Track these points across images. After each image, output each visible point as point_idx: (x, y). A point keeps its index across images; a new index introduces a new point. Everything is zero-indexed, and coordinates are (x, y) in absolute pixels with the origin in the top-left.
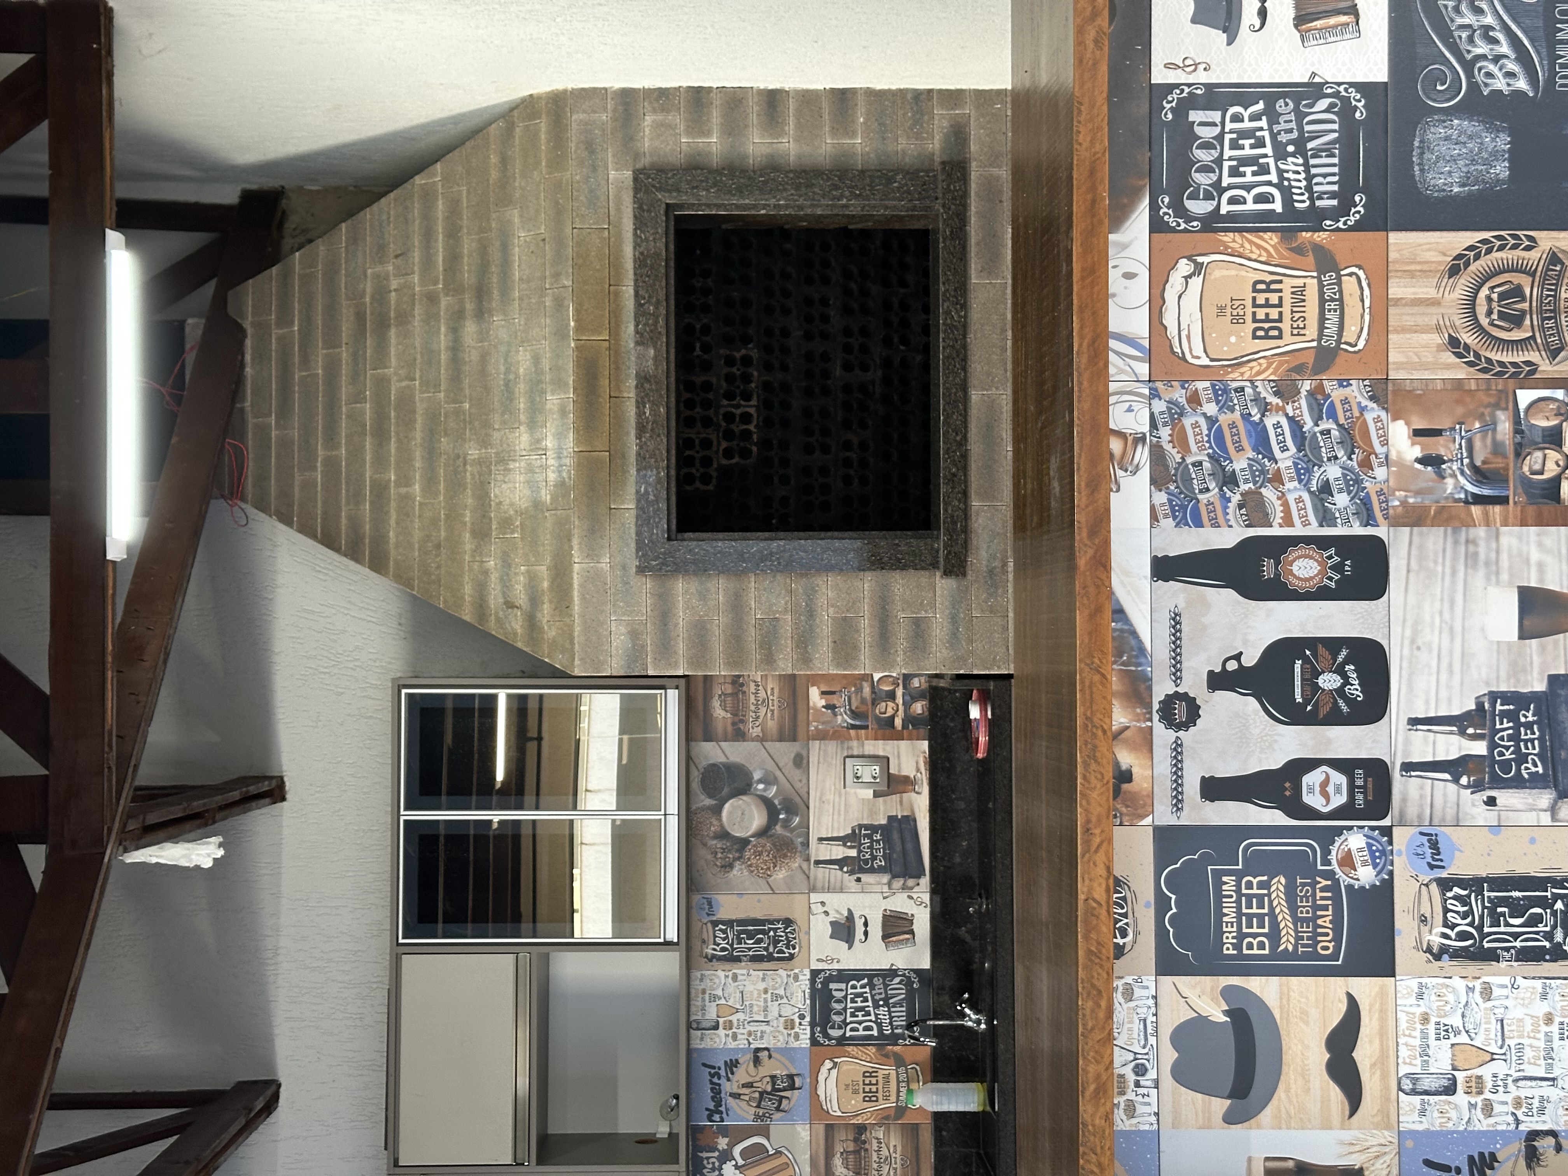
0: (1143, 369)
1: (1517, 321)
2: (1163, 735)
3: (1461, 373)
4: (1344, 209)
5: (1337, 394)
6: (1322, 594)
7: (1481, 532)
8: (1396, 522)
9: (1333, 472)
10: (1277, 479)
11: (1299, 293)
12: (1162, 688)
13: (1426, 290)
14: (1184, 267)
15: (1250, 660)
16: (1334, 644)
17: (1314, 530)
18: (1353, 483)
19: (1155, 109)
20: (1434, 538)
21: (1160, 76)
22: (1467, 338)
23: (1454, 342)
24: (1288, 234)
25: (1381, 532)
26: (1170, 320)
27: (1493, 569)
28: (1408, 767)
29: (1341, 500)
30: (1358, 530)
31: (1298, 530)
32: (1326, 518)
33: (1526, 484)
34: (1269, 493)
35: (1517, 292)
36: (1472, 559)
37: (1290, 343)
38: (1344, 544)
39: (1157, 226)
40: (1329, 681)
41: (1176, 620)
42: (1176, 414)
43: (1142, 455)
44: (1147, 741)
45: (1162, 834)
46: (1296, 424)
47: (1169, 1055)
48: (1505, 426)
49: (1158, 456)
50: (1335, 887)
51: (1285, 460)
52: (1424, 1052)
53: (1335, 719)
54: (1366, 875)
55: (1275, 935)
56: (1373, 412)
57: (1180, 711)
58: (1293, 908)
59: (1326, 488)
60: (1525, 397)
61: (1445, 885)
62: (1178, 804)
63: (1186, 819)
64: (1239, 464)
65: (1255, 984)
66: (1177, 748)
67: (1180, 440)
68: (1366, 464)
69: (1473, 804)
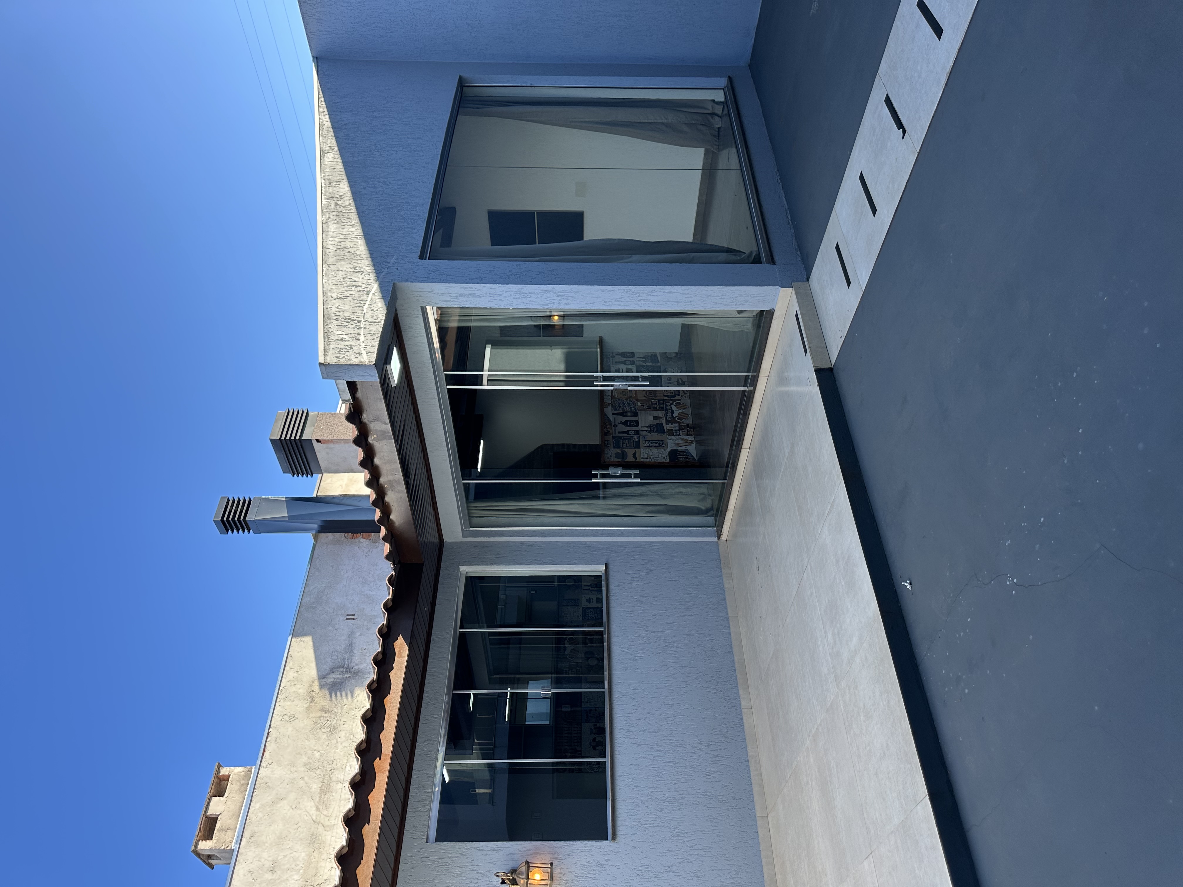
2: (613, 428)
6: (631, 416)
12: (613, 424)
16: (632, 420)
17: (630, 411)
20: (643, 412)
25: (637, 411)
27: (650, 414)
28: (641, 431)
34: (625, 408)
36: (647, 414)
38: (633, 412)
40: (632, 424)
41: (615, 418)
42: (614, 401)
43: (611, 405)
45: (613, 437)
46: (627, 403)
47: (614, 455)
50: (633, 441)
52: (644, 455)
53: (633, 427)
55: (626, 445)
56: (636, 402)
58: (628, 443)
59: (631, 407)
60: (652, 401)
61: (646, 441)
63: (616, 435)
64: (621, 406)
65: (624, 449)
66: (615, 429)
69: (649, 434)
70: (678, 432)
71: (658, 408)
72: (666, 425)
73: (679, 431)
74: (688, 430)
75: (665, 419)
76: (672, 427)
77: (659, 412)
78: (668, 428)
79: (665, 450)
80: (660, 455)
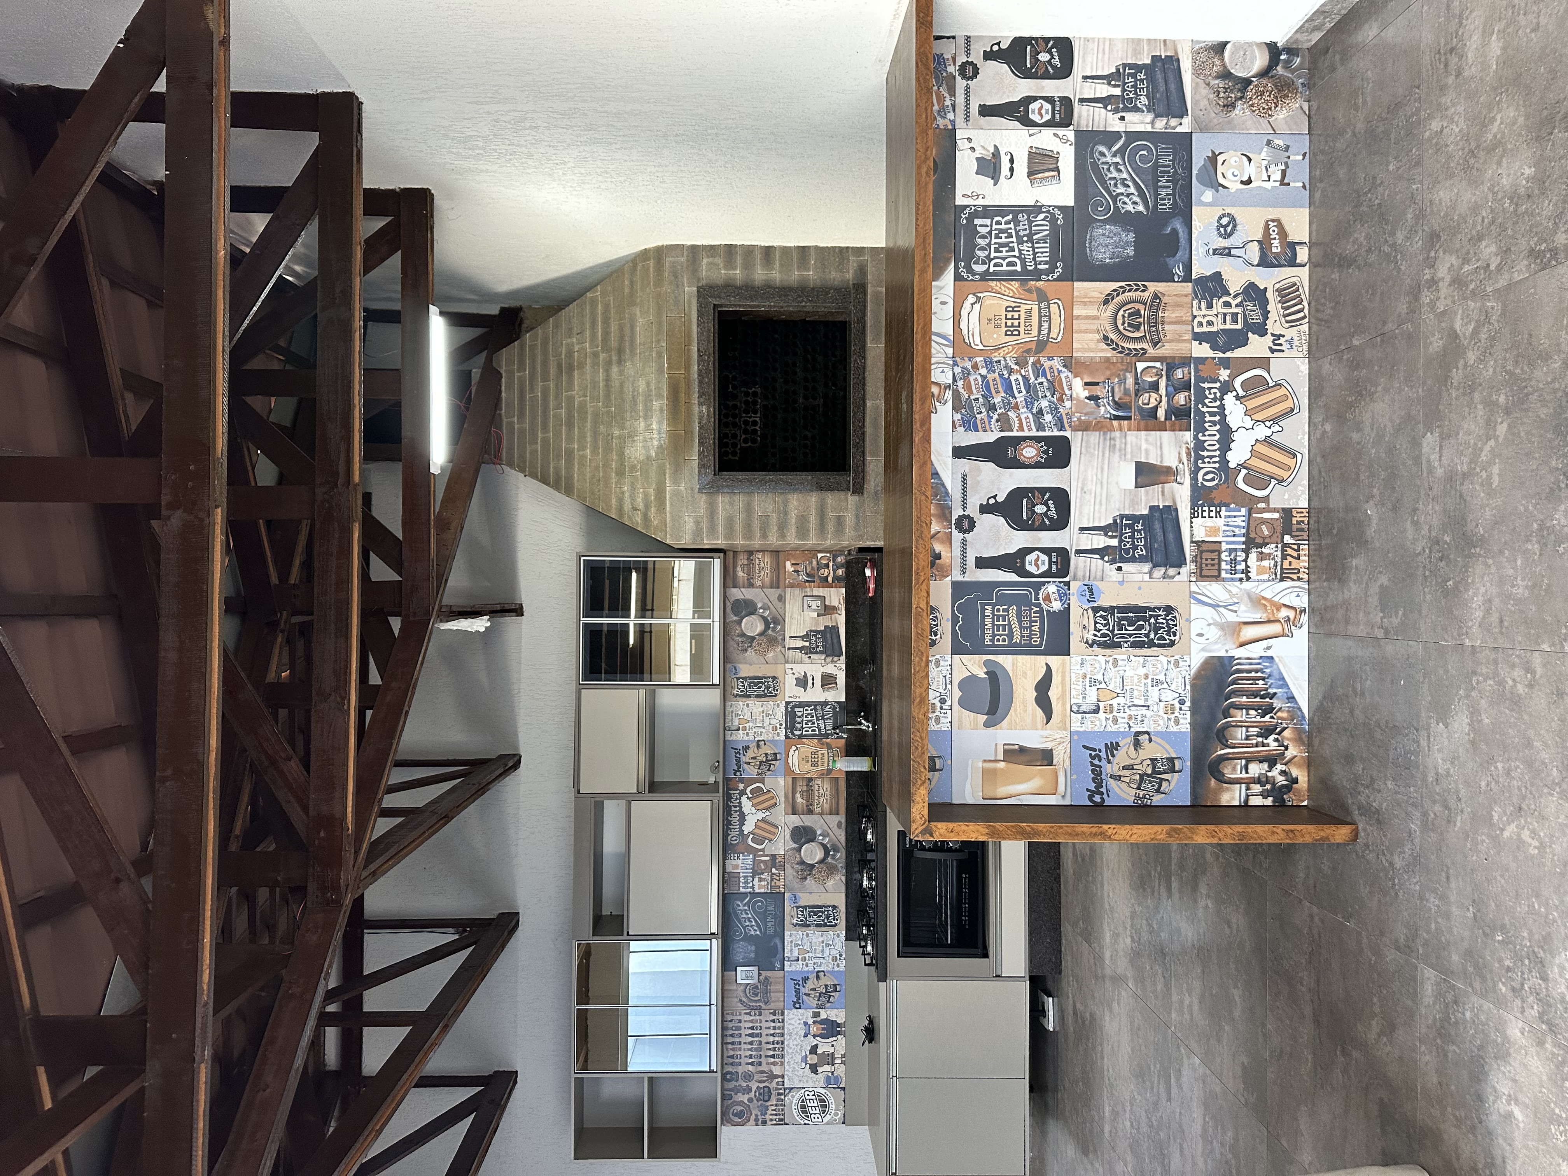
0: (950, 351)
1: (1137, 328)
2: (957, 536)
3: (1109, 354)
4: (1052, 270)
5: (1047, 364)
6: (1037, 465)
7: (1117, 434)
8: (1075, 429)
9: (1044, 404)
10: (1016, 407)
11: (1029, 312)
12: (957, 513)
13: (1092, 311)
14: (971, 299)
15: (1001, 498)
16: (1043, 490)
17: (1034, 433)
18: (1054, 409)
19: (957, 218)
20: (1094, 437)
21: (960, 201)
22: (1112, 336)
23: (1106, 338)
24: (1023, 282)
25: (1067, 434)
26: (963, 326)
27: (1123, 452)
28: (1078, 552)
29: (1048, 418)
30: (1056, 433)
31: (1026, 433)
32: (1040, 427)
33: (1140, 410)
34: (1012, 414)
35: (1138, 313)
36: (1112, 448)
37: (1023, 338)
38: (1049, 441)
39: (958, 277)
40: (1040, 509)
41: (964, 478)
42: (966, 374)
43: (949, 395)
44: (949, 538)
45: (955, 585)
46: (1026, 379)
47: (957, 694)
48: (1130, 381)
49: (956, 395)
50: (1041, 611)
51: (1020, 398)
52: (1084, 693)
53: (1043, 528)
54: (1057, 606)
55: (1011, 635)
56: (1065, 372)
57: (966, 524)
58: (1020, 622)
59: (1040, 412)
60: (1141, 366)
61: (1096, 610)
62: (964, 571)
63: (967, 578)
64: (997, 400)
65: (1000, 659)
66: (964, 542)
67: (967, 387)
68: (1061, 400)
69: (1110, 570)
70: (1241, 556)
71: (1161, 413)
72: (1193, 516)
73: (1247, 552)
74: (1285, 546)
75: (1187, 480)
76: (1214, 531)
77: (1166, 435)
78: (1200, 535)
79: (1177, 664)
80: (1154, 693)
